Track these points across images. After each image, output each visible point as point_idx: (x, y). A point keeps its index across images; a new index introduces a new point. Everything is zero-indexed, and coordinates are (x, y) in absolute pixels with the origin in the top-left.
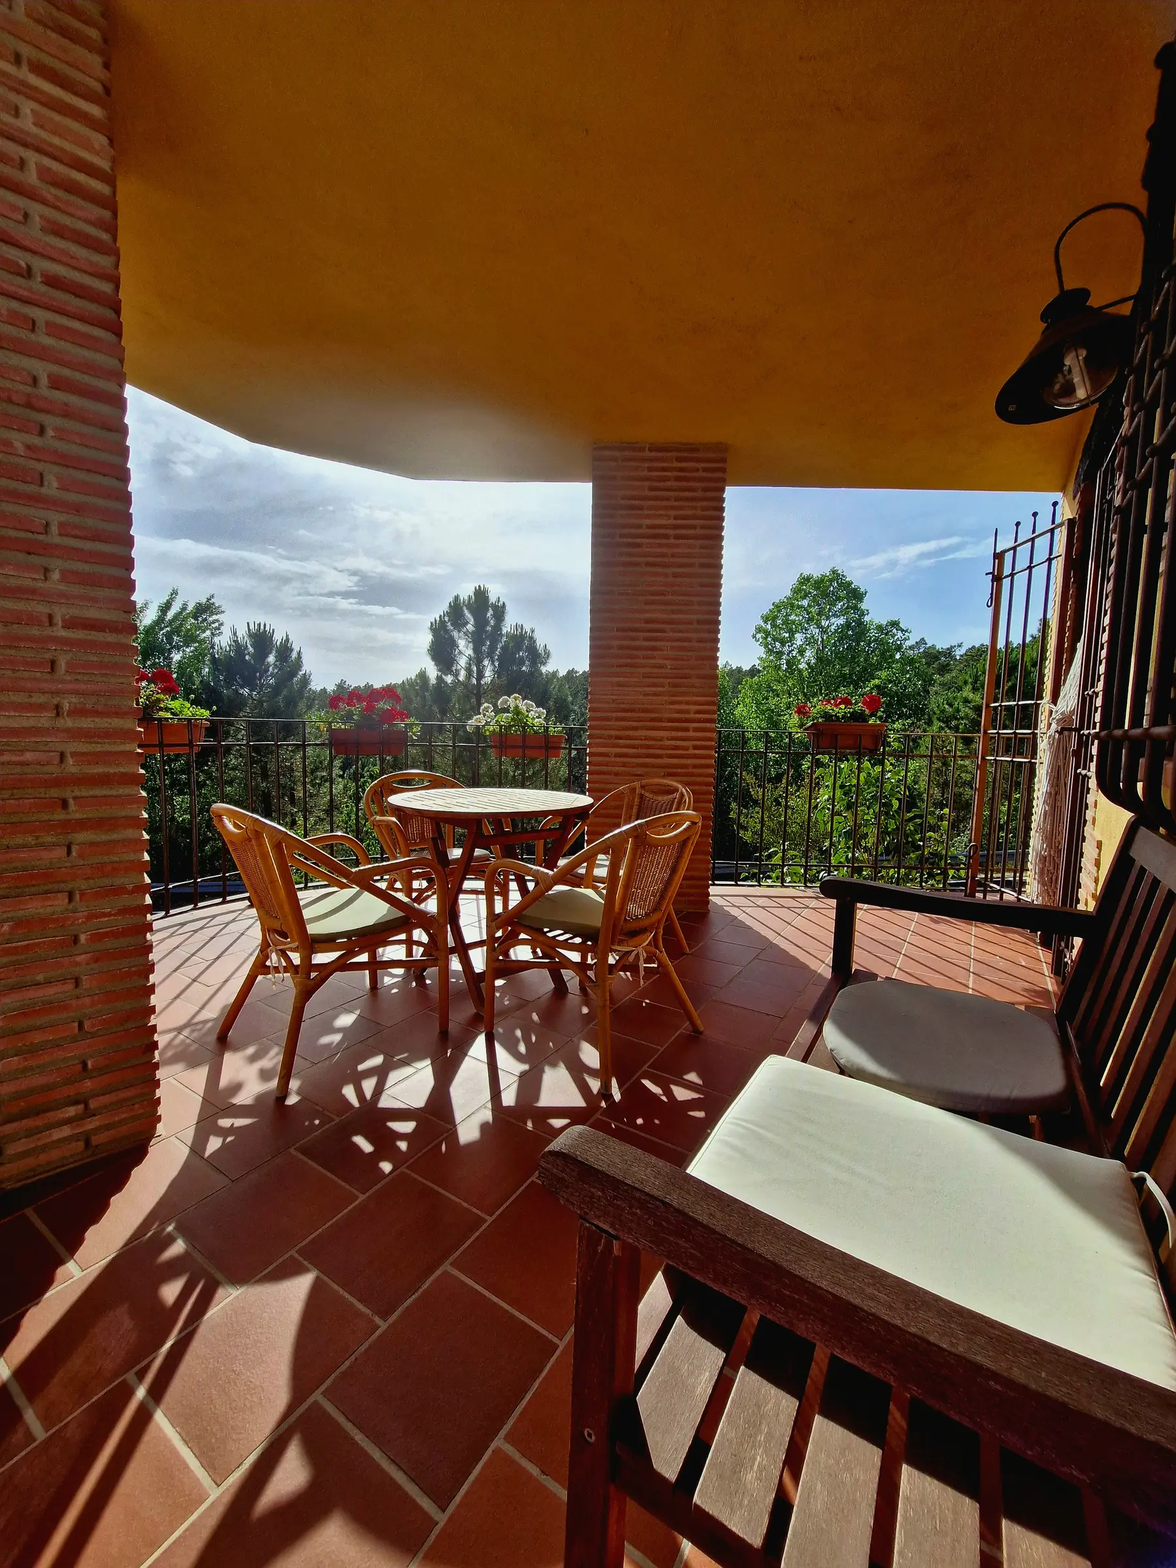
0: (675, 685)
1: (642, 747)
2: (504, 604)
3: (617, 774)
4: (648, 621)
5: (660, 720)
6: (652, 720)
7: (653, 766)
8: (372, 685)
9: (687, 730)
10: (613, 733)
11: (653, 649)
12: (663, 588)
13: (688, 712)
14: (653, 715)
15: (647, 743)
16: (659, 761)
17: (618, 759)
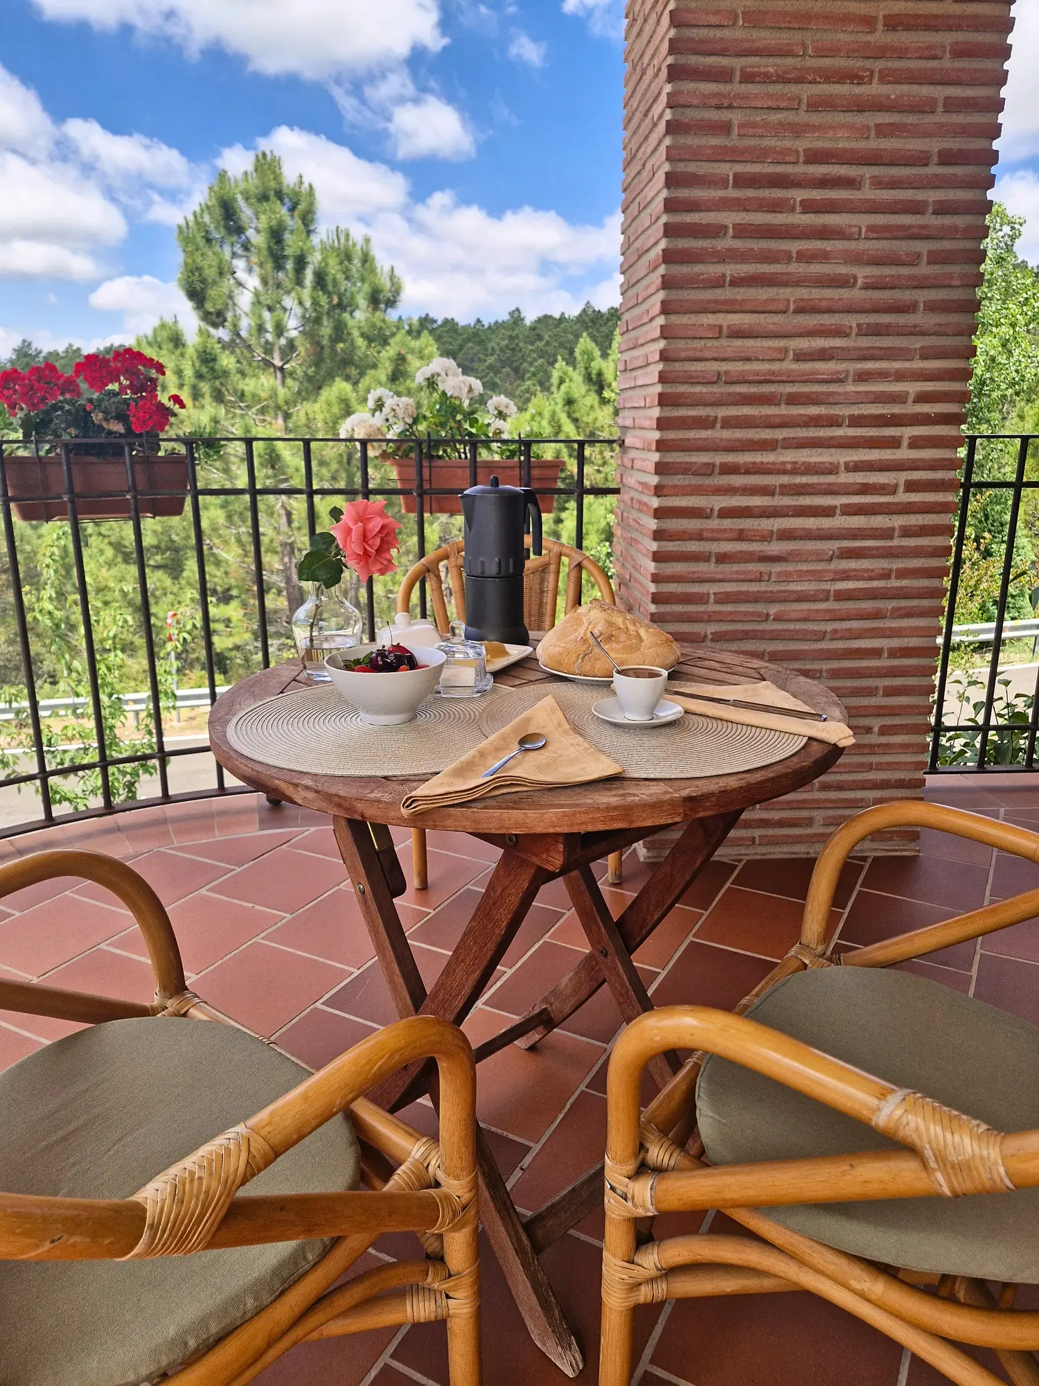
0: (877, 331)
1: (786, 490)
2: (311, 186)
3: (723, 558)
4: (815, 157)
5: (834, 422)
6: (815, 422)
7: (809, 536)
8: (79, 349)
9: (894, 443)
10: (719, 459)
11: (825, 233)
12: (859, 63)
13: (899, 398)
14: (814, 410)
15: (799, 480)
16: (825, 523)
17: (728, 523)
